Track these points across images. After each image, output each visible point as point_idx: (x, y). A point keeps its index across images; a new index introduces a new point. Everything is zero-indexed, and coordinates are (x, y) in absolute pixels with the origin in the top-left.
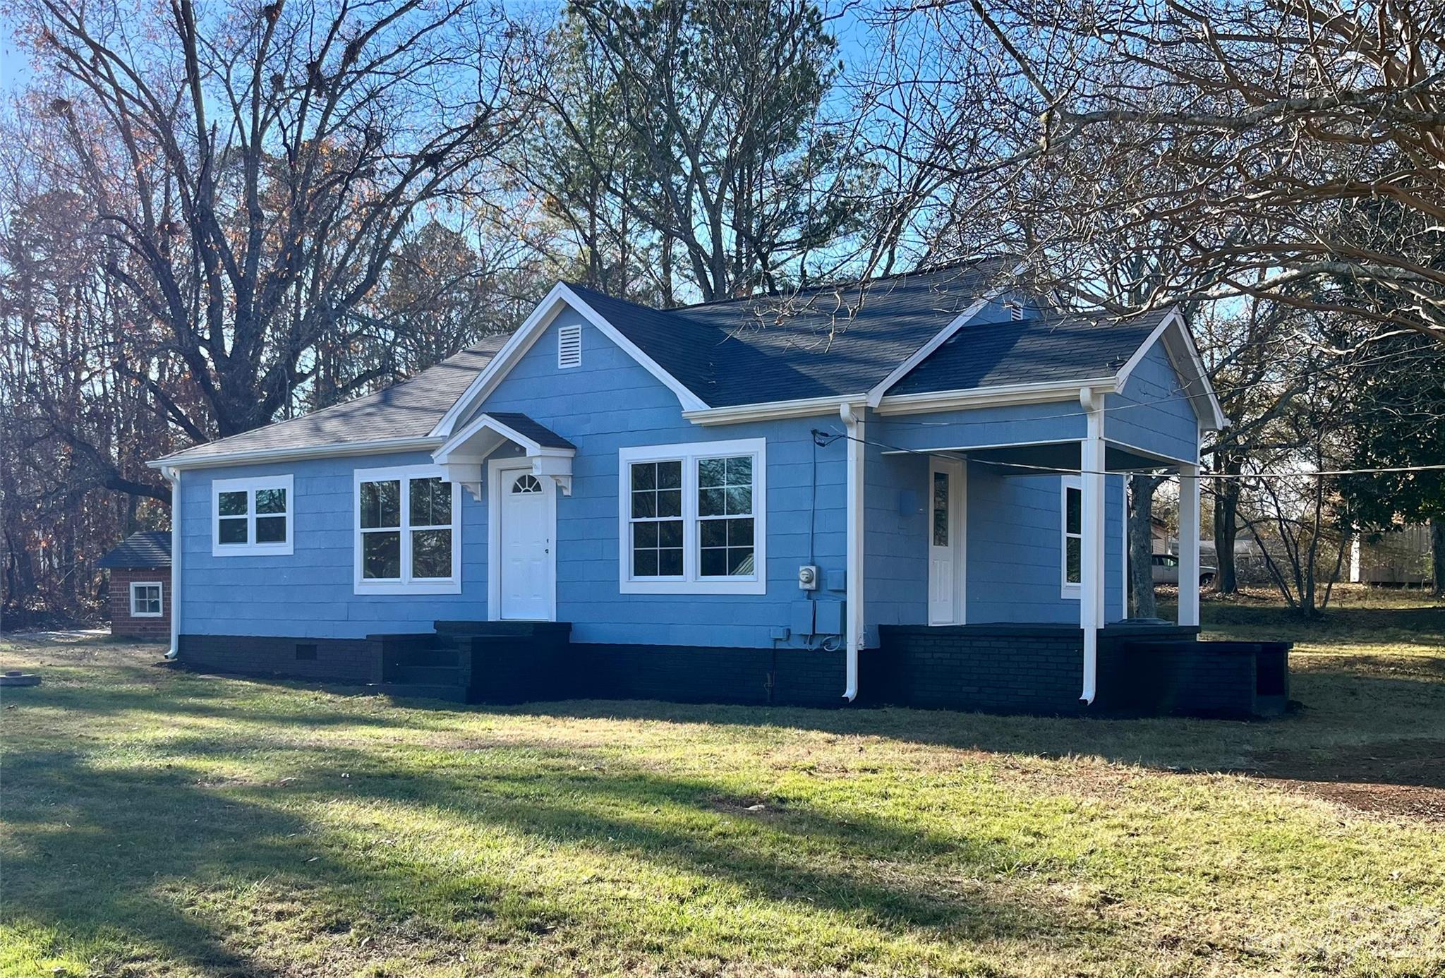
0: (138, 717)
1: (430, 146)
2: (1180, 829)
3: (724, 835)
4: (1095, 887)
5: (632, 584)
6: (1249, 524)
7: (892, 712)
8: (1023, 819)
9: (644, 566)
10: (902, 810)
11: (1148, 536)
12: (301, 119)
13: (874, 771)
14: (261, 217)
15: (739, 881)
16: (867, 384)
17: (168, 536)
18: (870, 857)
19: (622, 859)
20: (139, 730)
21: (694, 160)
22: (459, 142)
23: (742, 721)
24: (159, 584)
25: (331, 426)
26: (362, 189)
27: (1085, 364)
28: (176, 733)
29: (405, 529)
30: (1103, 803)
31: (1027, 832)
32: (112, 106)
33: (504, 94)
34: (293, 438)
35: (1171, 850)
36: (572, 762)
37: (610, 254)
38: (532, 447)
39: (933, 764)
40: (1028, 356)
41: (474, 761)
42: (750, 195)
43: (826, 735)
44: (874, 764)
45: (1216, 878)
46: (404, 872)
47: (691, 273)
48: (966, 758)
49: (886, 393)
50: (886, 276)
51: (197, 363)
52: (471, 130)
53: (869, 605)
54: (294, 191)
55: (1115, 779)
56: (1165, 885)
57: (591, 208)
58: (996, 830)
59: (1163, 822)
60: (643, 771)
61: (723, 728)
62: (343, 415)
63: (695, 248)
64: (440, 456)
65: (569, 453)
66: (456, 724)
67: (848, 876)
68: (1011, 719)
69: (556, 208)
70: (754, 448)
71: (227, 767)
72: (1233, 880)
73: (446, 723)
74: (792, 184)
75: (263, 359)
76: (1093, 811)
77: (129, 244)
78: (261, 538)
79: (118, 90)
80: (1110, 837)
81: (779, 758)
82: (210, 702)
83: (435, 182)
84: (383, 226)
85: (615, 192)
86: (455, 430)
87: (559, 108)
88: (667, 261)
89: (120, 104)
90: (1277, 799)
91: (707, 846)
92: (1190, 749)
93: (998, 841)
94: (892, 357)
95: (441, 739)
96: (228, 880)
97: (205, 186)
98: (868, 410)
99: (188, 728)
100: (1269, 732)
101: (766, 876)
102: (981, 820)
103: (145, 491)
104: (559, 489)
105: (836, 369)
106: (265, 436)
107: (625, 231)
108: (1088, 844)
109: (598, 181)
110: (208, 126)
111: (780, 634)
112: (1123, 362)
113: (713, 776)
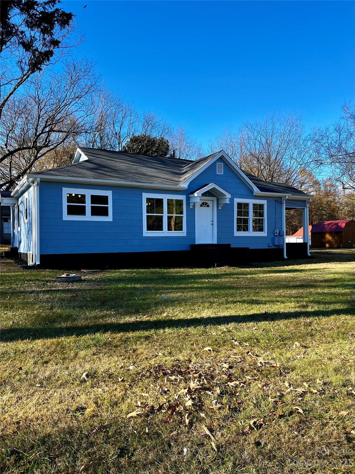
29: (165, 215)
70: (264, 202)
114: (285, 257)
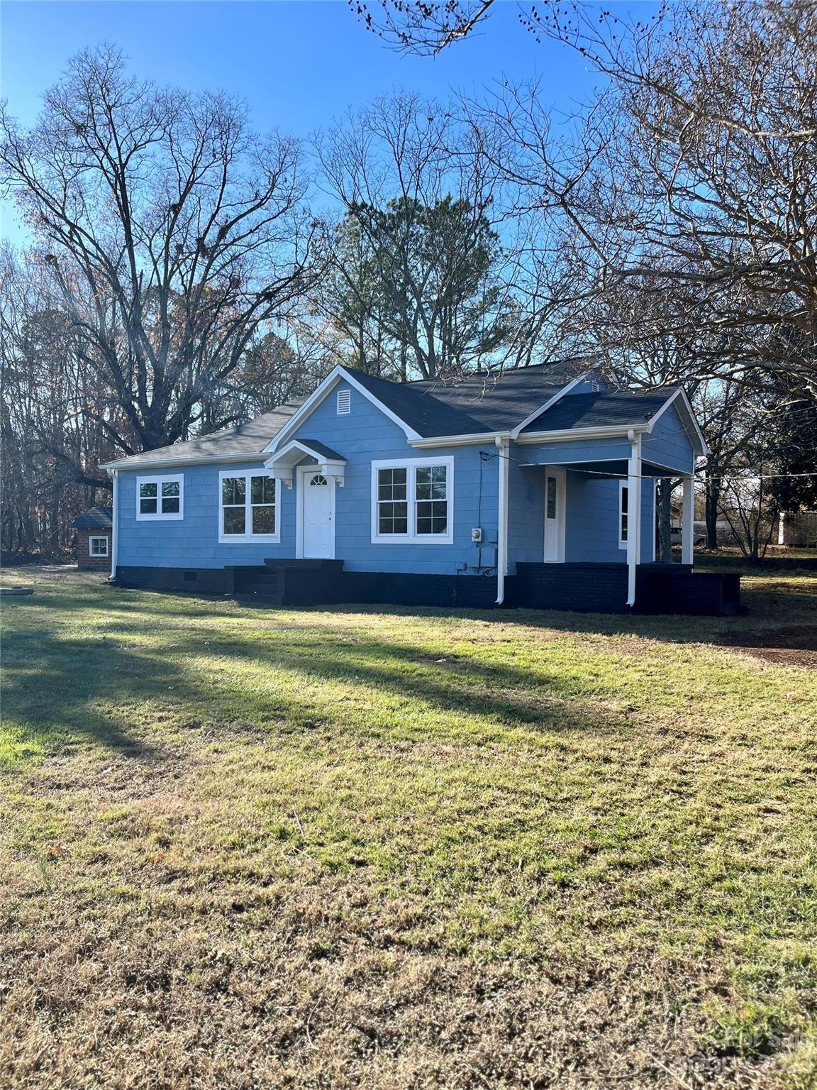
0: (89, 611)
1: (268, 288)
2: (675, 672)
3: (421, 675)
4: (625, 703)
5: (378, 538)
6: (724, 511)
7: (522, 611)
8: (589, 667)
9: (385, 528)
10: (523, 662)
11: (668, 517)
12: (193, 270)
13: (509, 641)
14: (169, 327)
15: (427, 699)
16: (511, 426)
17: (111, 509)
18: (503, 687)
19: (362, 688)
20: (89, 618)
21: (419, 300)
22: (283, 286)
23: (439, 615)
24: (107, 538)
25: (207, 446)
26: (229, 312)
27: (631, 417)
28: (111, 620)
29: (248, 506)
30: (634, 658)
31: (591, 673)
32: (81, 260)
33: (310, 259)
34: (183, 453)
35: (669, 683)
36: (339, 636)
37: (371, 353)
38: (322, 459)
39: (542, 638)
40: (600, 412)
41: (283, 636)
42: (451, 320)
43: (484, 623)
44: (509, 638)
45: (692, 698)
46: (234, 695)
47: (417, 366)
48: (560, 634)
49: (521, 432)
50: (527, 367)
51: (131, 410)
52: (290, 279)
53: (511, 551)
54: (188, 311)
55: (642, 646)
56: (664, 702)
57: (360, 326)
58: (573, 673)
59: (666, 669)
60: (379, 641)
61: (427, 618)
62: (214, 440)
63: (419, 351)
64: (269, 464)
65: (343, 463)
66: (275, 616)
67: (489, 697)
68: (588, 615)
69: (341, 325)
70: (448, 461)
71: (138, 638)
72: (700, 698)
73: (268, 616)
74: (474, 315)
75: (170, 409)
76: (628, 662)
77: (93, 342)
78: (164, 510)
79: (85, 250)
80: (637, 676)
81: (456, 634)
82: (133, 604)
83: (271, 309)
84: (240, 334)
85: (374, 317)
86: (278, 449)
87: (343, 269)
88: (404, 359)
89: (86, 258)
90: (728, 656)
91: (411, 681)
92: (685, 631)
93: (574, 678)
94: (526, 411)
95: (264, 624)
96: (132, 700)
97: (136, 306)
98: (511, 440)
99: (119, 617)
100: (728, 623)
101: (443, 697)
102: (567, 667)
103: (100, 484)
104: (337, 484)
105: (494, 417)
106: (167, 452)
107: (380, 340)
108: (624, 680)
109: (365, 310)
110: (138, 273)
111: (461, 567)
112: (652, 416)
113: (418, 644)
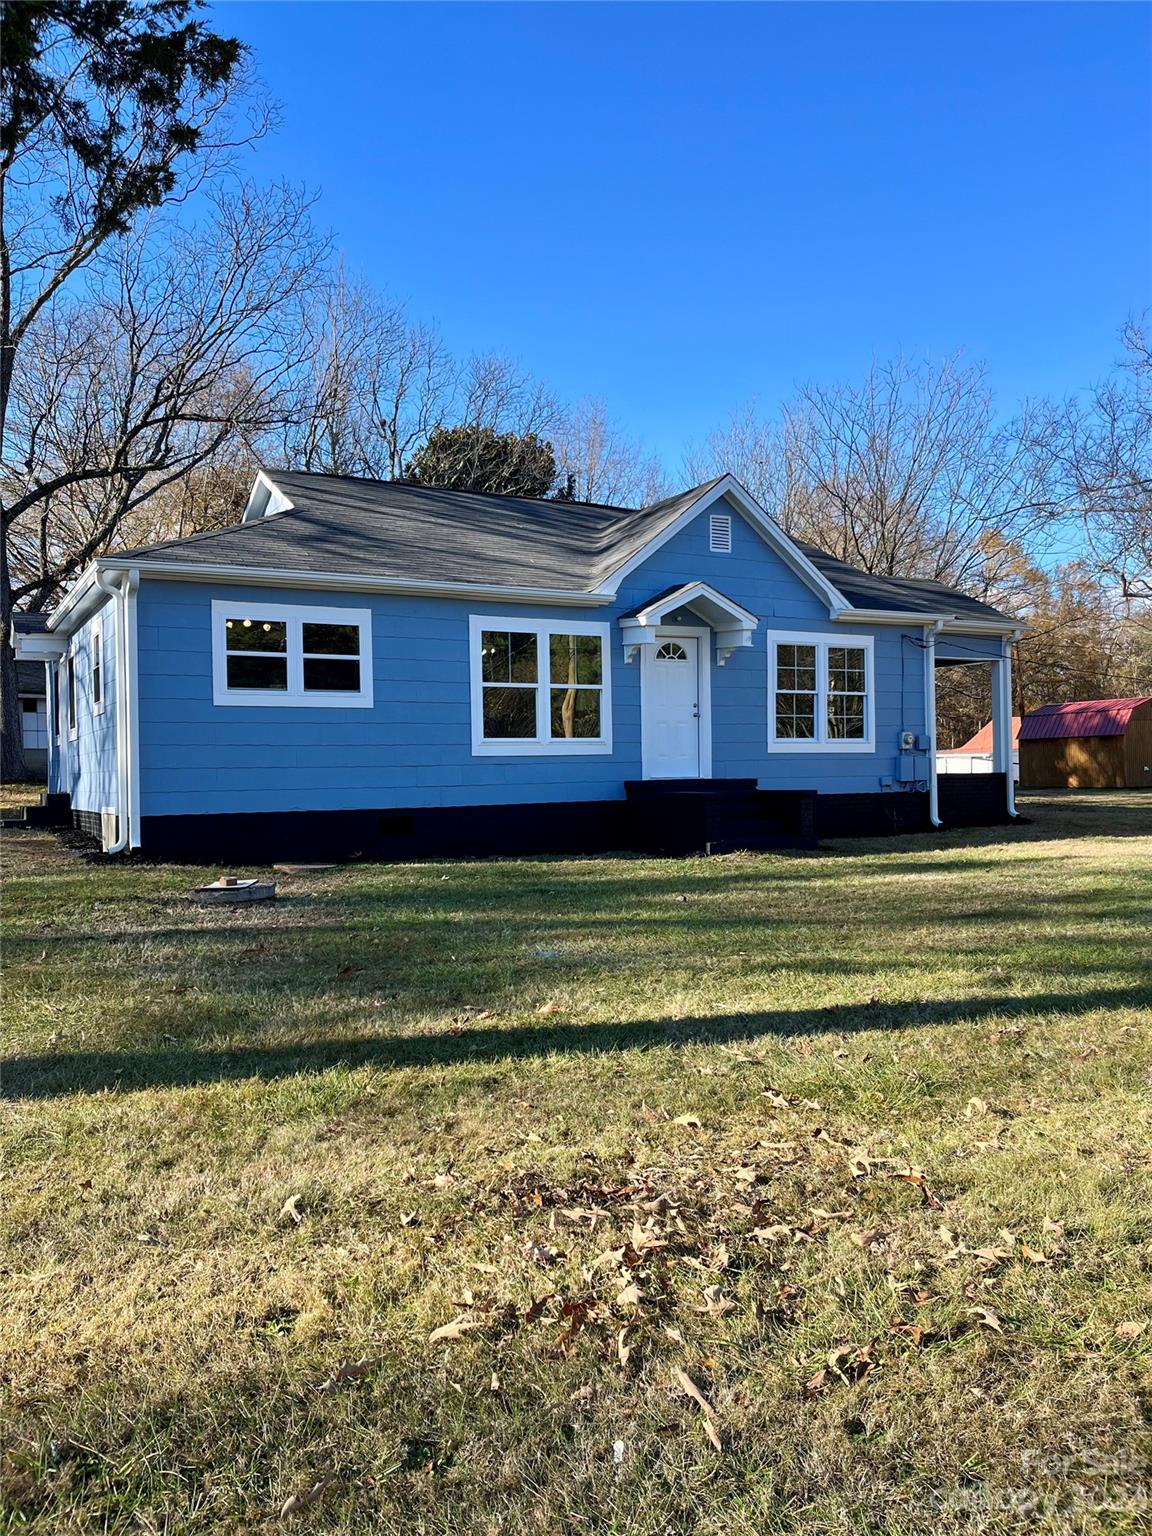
9: (784, 730)
29: (543, 686)
70: (868, 643)
114: (936, 820)
